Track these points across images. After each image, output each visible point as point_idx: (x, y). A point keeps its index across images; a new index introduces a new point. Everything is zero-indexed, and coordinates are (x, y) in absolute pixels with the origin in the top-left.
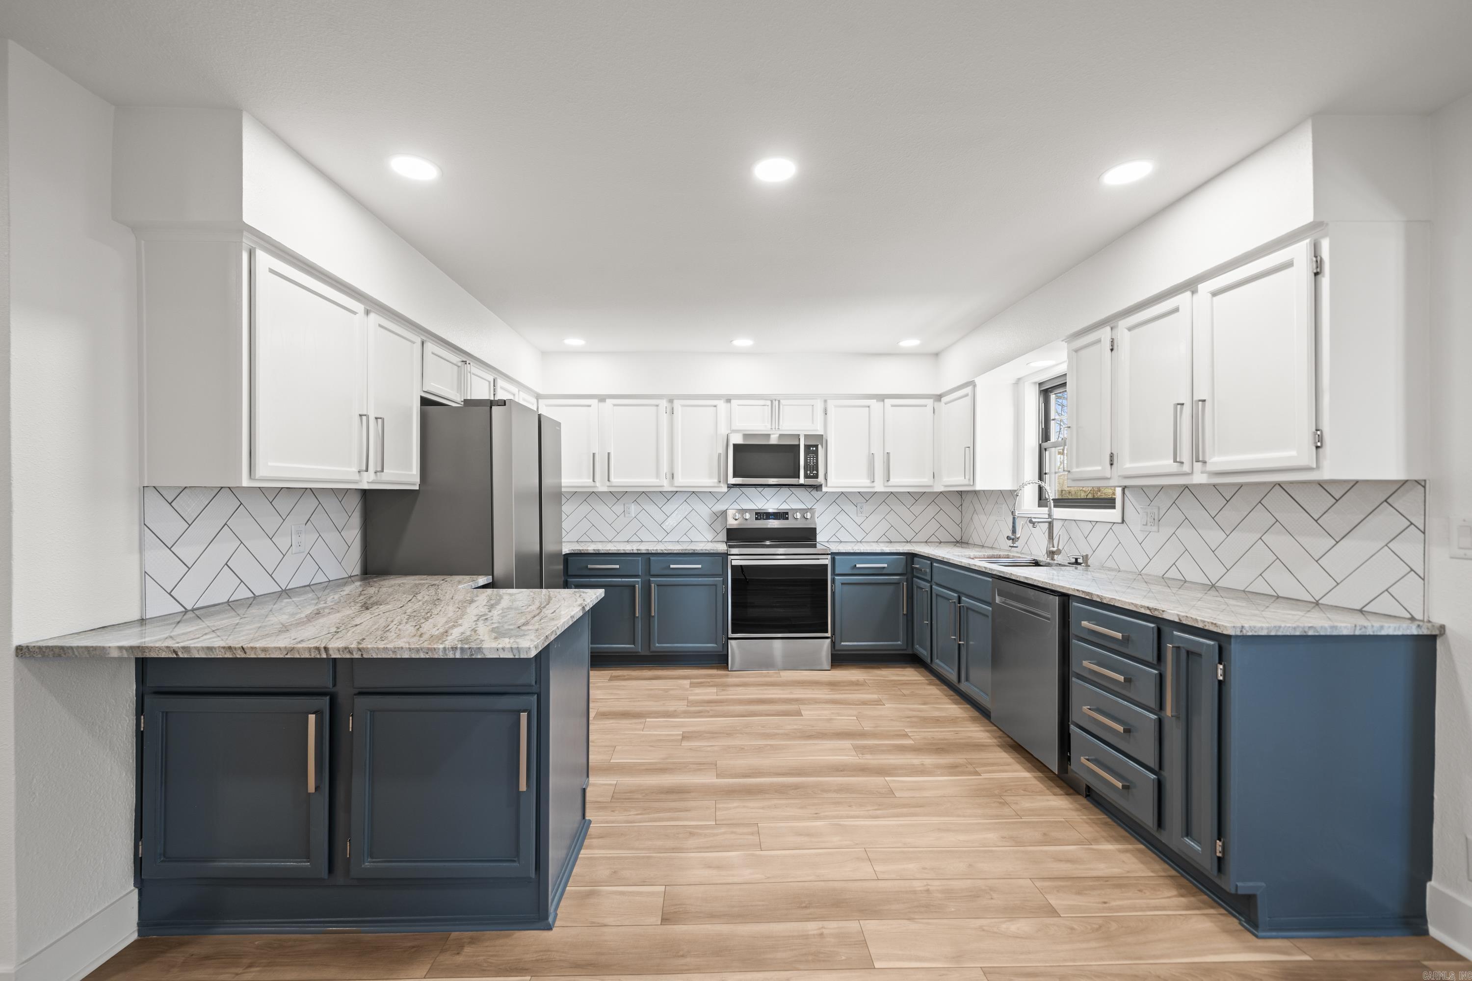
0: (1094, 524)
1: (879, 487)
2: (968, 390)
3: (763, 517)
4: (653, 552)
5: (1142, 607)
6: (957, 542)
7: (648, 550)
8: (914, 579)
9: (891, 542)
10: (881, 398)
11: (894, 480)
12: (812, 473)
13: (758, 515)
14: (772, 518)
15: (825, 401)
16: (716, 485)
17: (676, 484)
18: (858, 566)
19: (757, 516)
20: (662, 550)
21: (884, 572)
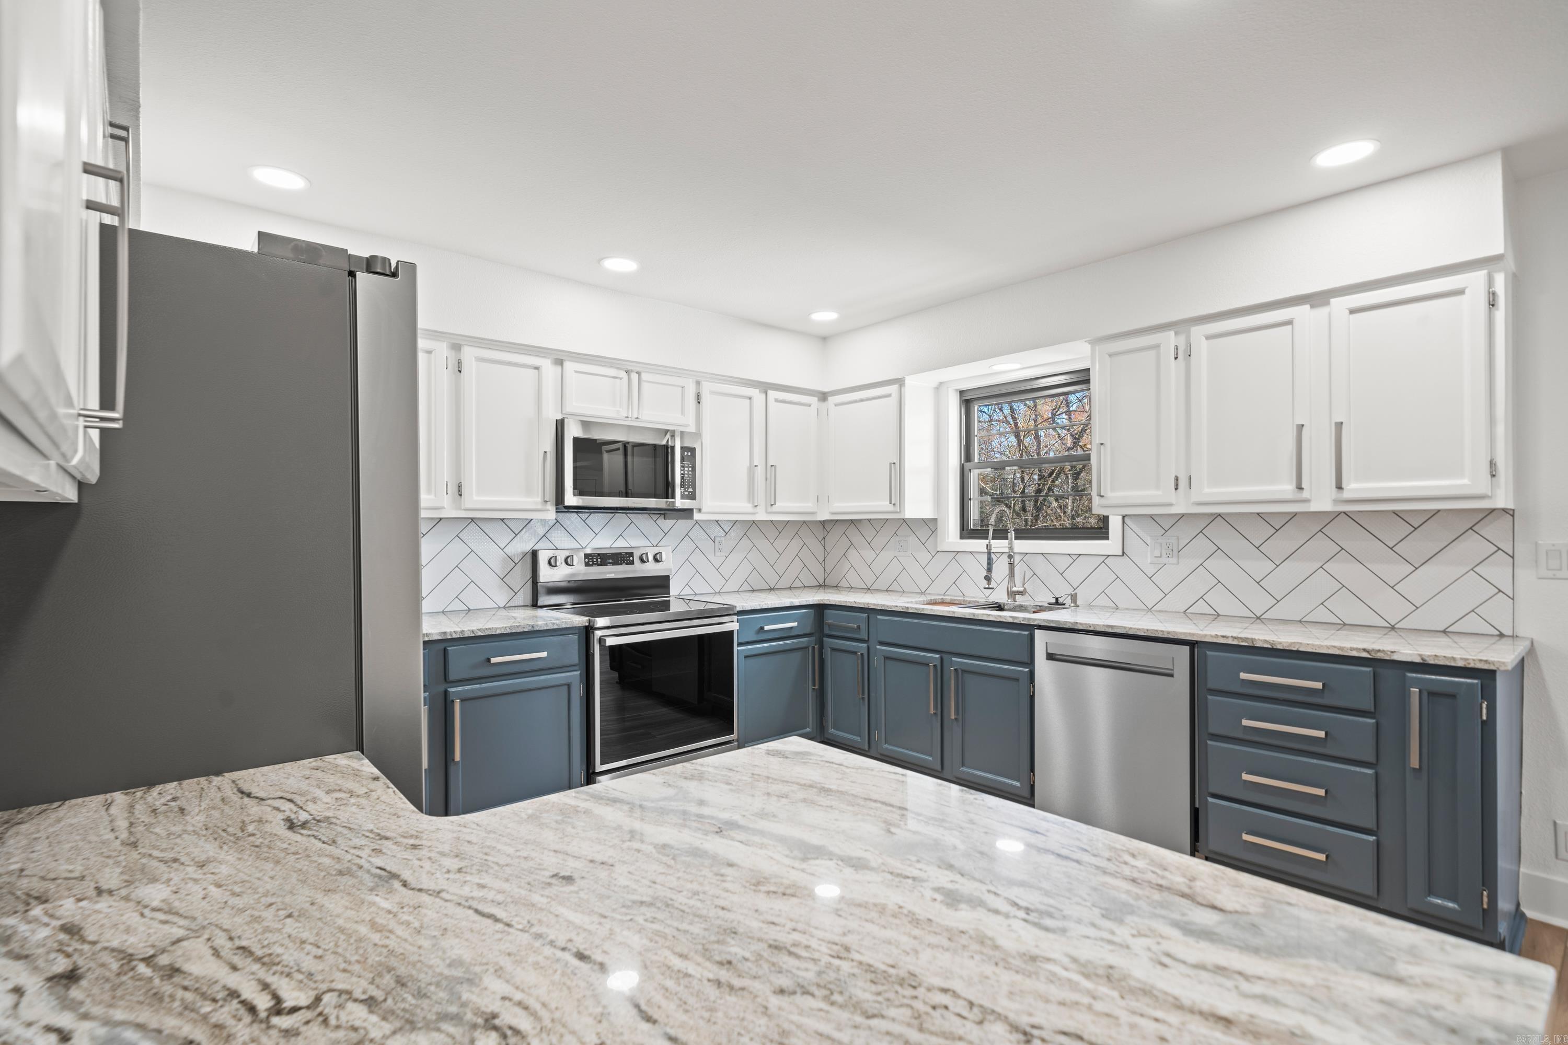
0: (1075, 557)
1: (761, 516)
2: (894, 389)
3: (597, 561)
4: (455, 636)
5: (1352, 649)
6: (820, 586)
7: (445, 633)
8: (825, 639)
9: (753, 591)
10: (765, 387)
11: (781, 505)
12: (687, 491)
13: (589, 559)
14: (609, 563)
15: (698, 383)
16: (539, 507)
17: (468, 505)
18: (766, 628)
19: (587, 560)
20: (473, 632)
21: (793, 633)
